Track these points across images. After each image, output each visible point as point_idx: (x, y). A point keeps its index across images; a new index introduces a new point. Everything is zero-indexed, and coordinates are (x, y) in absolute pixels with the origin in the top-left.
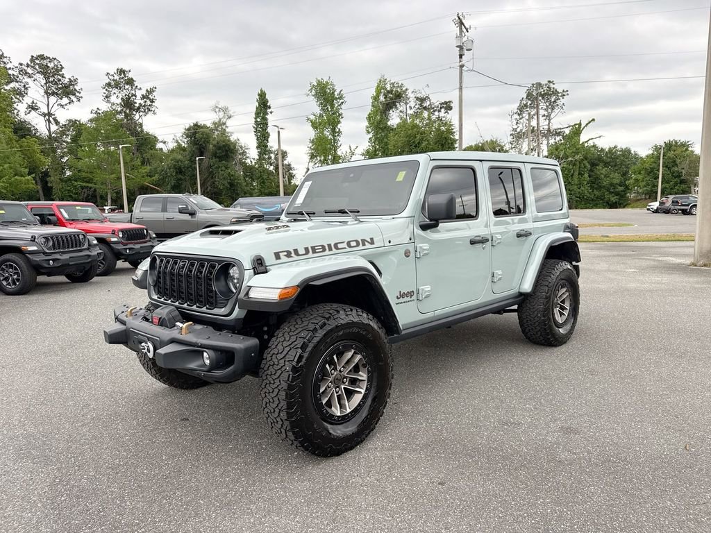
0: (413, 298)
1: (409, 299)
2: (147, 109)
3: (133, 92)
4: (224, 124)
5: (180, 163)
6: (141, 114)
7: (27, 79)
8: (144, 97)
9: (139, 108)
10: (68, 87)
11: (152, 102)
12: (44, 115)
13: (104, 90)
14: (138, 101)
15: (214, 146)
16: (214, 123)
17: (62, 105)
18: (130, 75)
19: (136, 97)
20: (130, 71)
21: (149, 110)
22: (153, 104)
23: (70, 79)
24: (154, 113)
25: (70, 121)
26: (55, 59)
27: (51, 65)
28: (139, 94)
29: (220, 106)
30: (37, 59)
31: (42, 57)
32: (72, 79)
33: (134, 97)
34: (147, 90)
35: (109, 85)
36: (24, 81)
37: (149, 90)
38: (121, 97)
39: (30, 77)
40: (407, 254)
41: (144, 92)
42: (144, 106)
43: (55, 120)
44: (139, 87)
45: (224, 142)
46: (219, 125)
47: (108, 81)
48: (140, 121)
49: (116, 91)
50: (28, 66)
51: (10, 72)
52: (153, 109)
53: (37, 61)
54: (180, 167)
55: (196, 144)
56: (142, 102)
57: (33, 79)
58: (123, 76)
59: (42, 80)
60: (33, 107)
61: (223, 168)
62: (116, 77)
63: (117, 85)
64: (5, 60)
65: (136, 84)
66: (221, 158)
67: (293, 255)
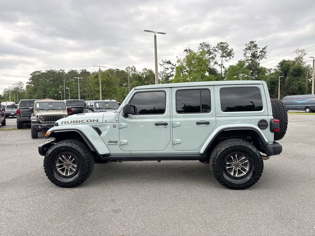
0: (117, 144)
1: (115, 144)
2: (262, 57)
3: (256, 50)
4: (302, 58)
5: (273, 80)
6: (260, 59)
7: (216, 53)
8: (261, 51)
9: (258, 57)
10: (230, 53)
11: (265, 53)
12: (220, 65)
13: (244, 52)
14: (259, 54)
15: (292, 70)
16: (296, 59)
17: (227, 61)
18: (255, 43)
19: (257, 52)
20: (255, 41)
21: (263, 57)
22: (266, 54)
23: (230, 50)
24: (266, 58)
25: (230, 66)
26: (226, 43)
27: (224, 45)
28: (259, 51)
29: (300, 50)
30: (220, 44)
31: (221, 43)
32: (231, 49)
33: (256, 52)
34: (263, 48)
35: (246, 49)
36: (215, 53)
37: (264, 48)
38: (251, 53)
39: (216, 51)
40: (115, 126)
41: (261, 49)
42: (261, 56)
43: (223, 66)
44: (259, 48)
45: (298, 67)
46: (299, 59)
47: (246, 47)
48: (259, 62)
49: (249, 51)
50: (216, 47)
51: (211, 51)
52: (265, 56)
53: (220, 45)
54: (273, 82)
55: (283, 70)
56: (260, 54)
57: (217, 52)
58: (252, 44)
59: (220, 52)
60: (216, 63)
61: (296, 81)
62: (249, 45)
63: (249, 49)
64: (209, 47)
65: (258, 46)
66: (295, 76)
67: (67, 123)
